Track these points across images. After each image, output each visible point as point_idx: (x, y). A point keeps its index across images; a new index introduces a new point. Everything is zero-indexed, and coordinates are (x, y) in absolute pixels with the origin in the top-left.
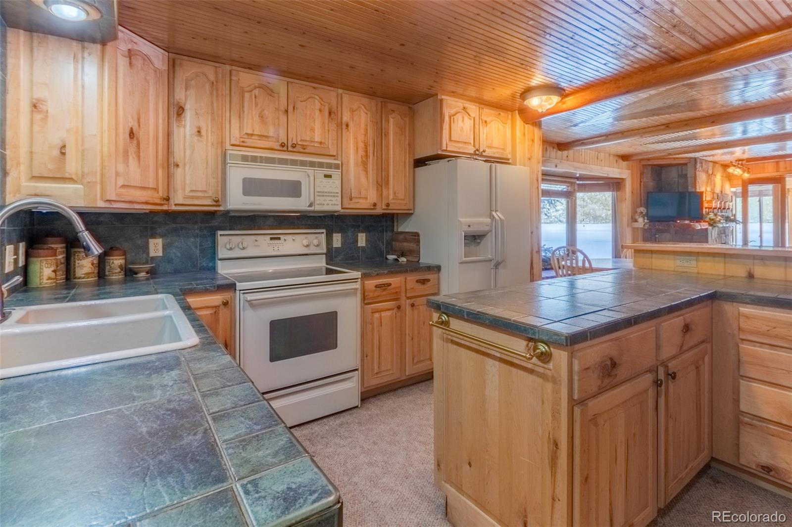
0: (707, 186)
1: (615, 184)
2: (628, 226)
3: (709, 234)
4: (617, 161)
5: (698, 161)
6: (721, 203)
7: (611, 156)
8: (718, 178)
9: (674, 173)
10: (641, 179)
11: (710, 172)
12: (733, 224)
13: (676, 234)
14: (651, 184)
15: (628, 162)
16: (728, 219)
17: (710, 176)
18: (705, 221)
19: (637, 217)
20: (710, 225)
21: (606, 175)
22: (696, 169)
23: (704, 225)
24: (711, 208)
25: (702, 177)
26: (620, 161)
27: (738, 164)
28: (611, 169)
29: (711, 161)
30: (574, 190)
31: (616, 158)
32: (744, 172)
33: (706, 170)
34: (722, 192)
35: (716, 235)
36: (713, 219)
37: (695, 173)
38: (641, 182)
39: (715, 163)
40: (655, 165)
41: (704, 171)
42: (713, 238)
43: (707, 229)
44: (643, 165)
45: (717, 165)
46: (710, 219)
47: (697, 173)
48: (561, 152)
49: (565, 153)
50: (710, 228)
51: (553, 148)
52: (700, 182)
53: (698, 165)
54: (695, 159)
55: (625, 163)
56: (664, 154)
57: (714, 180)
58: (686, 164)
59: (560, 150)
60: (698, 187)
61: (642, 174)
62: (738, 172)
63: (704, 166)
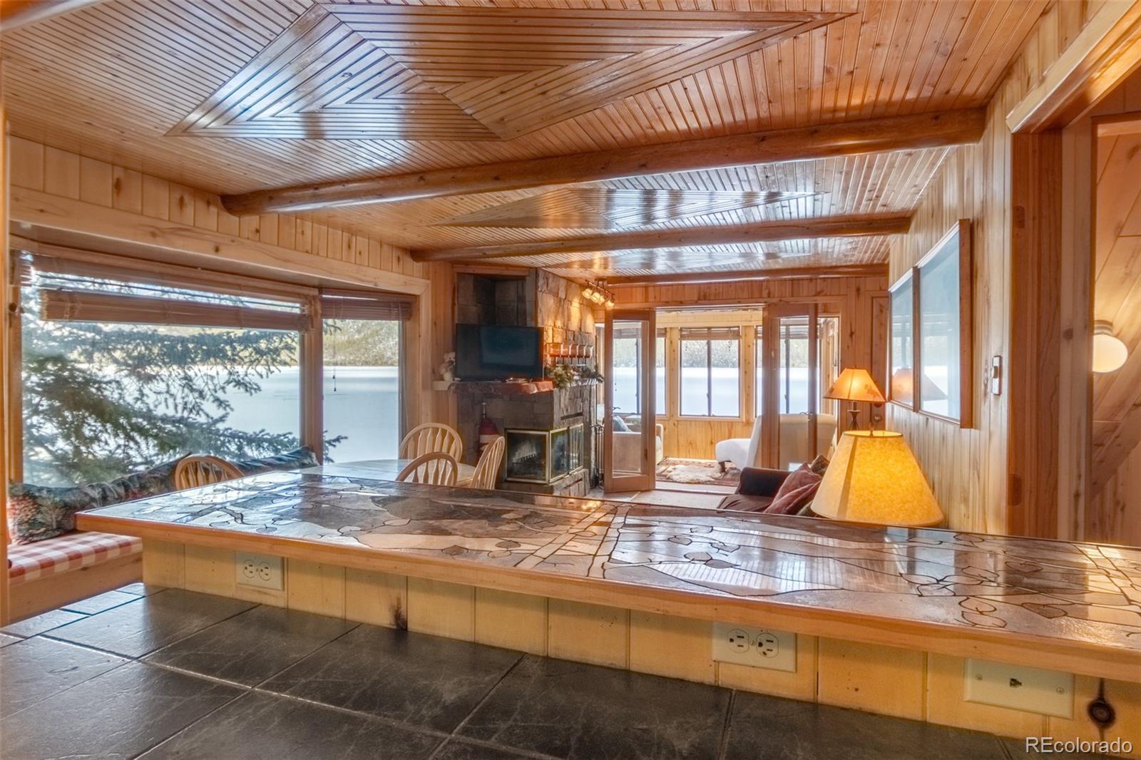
0: (556, 318)
1: (402, 306)
2: (424, 388)
3: (556, 400)
4: (399, 259)
5: (541, 273)
6: (574, 348)
7: (385, 248)
8: (575, 307)
9: (511, 292)
10: (453, 300)
11: (562, 295)
12: (595, 382)
13: (510, 400)
14: (474, 309)
15: (426, 263)
16: (587, 374)
17: (563, 303)
18: (547, 379)
19: (443, 371)
20: (556, 385)
21: (371, 285)
22: (537, 287)
23: (546, 386)
24: (558, 356)
25: (547, 303)
26: (408, 261)
27: (598, 285)
28: (383, 273)
29: (564, 278)
30: (316, 311)
31: (396, 253)
32: (606, 298)
33: (555, 291)
34: (580, 329)
35: (567, 400)
36: (560, 375)
37: (536, 294)
38: (454, 304)
39: (570, 280)
40: (477, 275)
41: (550, 292)
42: (562, 406)
43: (551, 392)
44: (459, 273)
45: (573, 285)
46: (556, 374)
47: (540, 294)
48: (235, 219)
49: (251, 221)
50: (556, 390)
51: (209, 203)
52: (543, 310)
53: (541, 282)
54: (535, 271)
55: (418, 266)
56: (477, 254)
57: (568, 309)
58: (522, 278)
59: (230, 210)
60: (540, 320)
61: (455, 290)
62: (597, 298)
63: (552, 284)
